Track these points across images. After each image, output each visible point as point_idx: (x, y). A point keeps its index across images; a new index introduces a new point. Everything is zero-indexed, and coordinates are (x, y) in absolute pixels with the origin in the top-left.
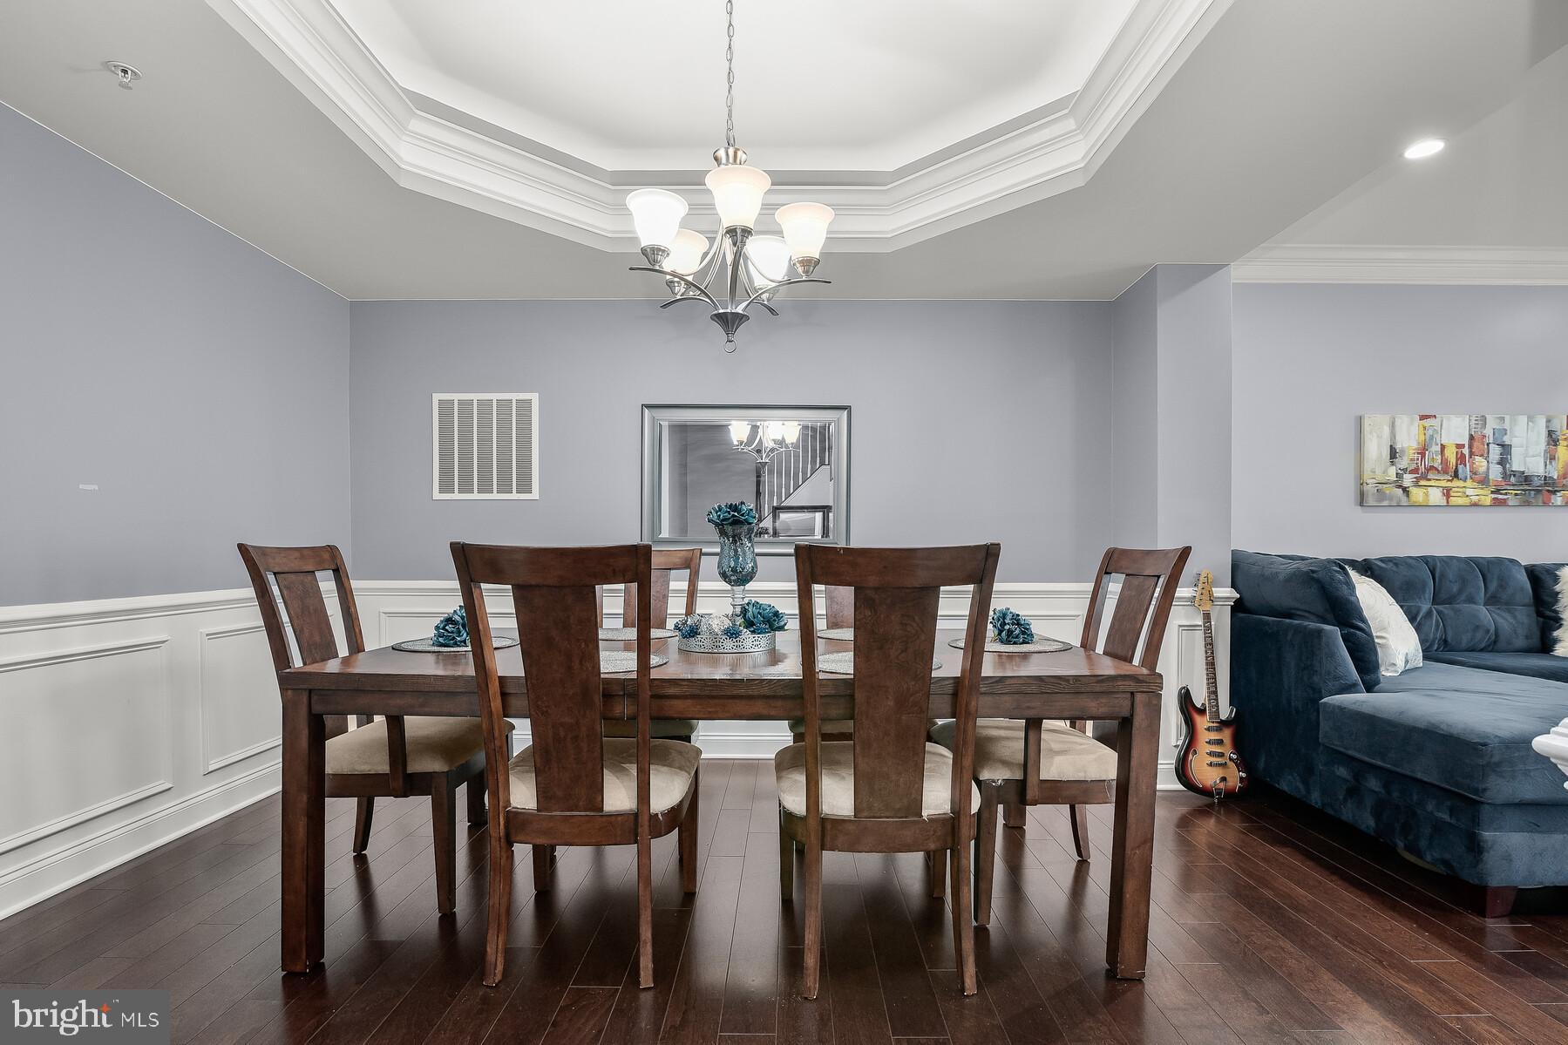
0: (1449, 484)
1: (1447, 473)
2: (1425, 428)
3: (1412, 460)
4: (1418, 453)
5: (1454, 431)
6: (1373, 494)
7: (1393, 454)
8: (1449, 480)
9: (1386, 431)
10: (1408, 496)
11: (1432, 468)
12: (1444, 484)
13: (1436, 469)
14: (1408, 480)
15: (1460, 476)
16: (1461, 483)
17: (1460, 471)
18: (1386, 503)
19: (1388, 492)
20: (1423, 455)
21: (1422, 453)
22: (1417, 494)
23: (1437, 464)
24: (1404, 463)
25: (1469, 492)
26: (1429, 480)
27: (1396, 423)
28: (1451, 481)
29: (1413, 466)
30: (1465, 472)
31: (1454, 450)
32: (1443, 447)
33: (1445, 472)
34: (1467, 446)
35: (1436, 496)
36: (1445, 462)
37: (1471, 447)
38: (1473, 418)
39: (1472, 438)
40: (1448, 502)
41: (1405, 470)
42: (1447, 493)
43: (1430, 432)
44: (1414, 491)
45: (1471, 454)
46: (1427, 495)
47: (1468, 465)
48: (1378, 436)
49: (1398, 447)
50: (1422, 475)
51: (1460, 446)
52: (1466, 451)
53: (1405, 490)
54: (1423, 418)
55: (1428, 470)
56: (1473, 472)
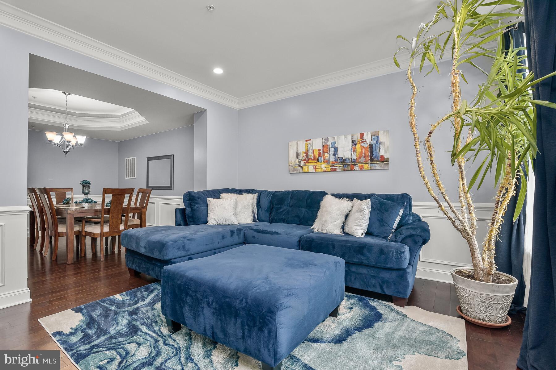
0: (316, 164)
1: (315, 160)
2: (307, 144)
3: (303, 156)
4: (305, 154)
5: (317, 144)
6: (292, 169)
7: (298, 154)
8: (315, 163)
9: (295, 147)
10: (302, 169)
11: (310, 158)
12: (314, 164)
13: (311, 159)
14: (302, 163)
15: (320, 161)
16: (320, 164)
17: (319, 159)
18: (295, 172)
19: (296, 168)
20: (307, 154)
21: (307, 153)
22: (305, 169)
23: (312, 157)
24: (301, 157)
25: (323, 166)
26: (309, 163)
27: (298, 144)
28: (316, 163)
29: (304, 158)
30: (321, 159)
31: (317, 151)
32: (313, 151)
33: (314, 160)
34: (322, 150)
35: (311, 169)
36: (314, 156)
37: (323, 150)
38: (324, 139)
39: (323, 146)
40: (315, 171)
41: (301, 160)
42: (315, 167)
43: (309, 146)
44: (304, 167)
45: (323, 152)
46: (308, 169)
47: (322, 156)
48: (293, 149)
49: (299, 152)
50: (307, 161)
51: (319, 150)
52: (321, 151)
53: (301, 167)
54: (307, 141)
55: (309, 159)
56: (324, 159)
